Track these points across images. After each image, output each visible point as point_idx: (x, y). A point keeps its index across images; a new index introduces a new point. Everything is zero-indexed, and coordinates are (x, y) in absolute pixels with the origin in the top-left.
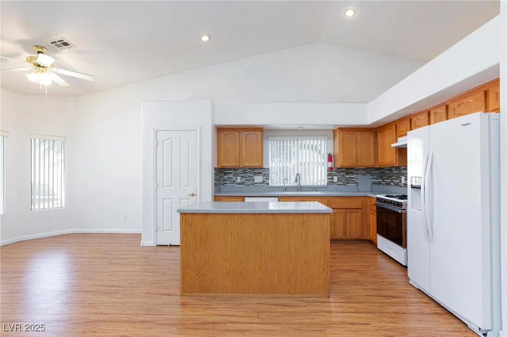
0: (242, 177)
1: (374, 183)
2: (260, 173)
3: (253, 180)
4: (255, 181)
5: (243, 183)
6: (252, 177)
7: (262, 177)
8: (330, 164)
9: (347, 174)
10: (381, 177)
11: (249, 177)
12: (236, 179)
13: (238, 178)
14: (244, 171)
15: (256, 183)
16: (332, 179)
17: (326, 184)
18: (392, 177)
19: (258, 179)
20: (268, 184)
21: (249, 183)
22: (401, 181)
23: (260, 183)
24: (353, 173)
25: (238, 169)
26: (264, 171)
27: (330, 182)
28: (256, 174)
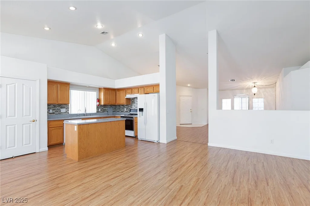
0: (53, 110)
1: (113, 111)
2: (65, 107)
3: (60, 111)
4: (61, 112)
5: (53, 113)
6: (60, 109)
7: (65, 109)
8: (98, 103)
9: (104, 107)
10: (115, 109)
11: (58, 109)
12: (49, 111)
13: (50, 110)
14: (54, 106)
15: (62, 113)
16: (98, 110)
17: (96, 112)
18: (120, 108)
19: (63, 110)
20: (68, 113)
21: (57, 113)
22: (124, 110)
23: (64, 113)
24: (106, 107)
25: (50, 105)
26: (66, 106)
27: (98, 112)
28: (62, 108)
